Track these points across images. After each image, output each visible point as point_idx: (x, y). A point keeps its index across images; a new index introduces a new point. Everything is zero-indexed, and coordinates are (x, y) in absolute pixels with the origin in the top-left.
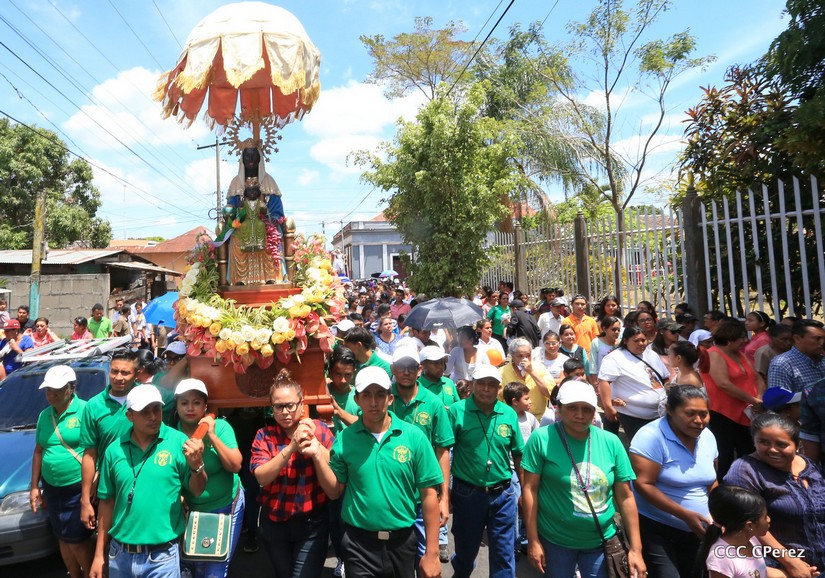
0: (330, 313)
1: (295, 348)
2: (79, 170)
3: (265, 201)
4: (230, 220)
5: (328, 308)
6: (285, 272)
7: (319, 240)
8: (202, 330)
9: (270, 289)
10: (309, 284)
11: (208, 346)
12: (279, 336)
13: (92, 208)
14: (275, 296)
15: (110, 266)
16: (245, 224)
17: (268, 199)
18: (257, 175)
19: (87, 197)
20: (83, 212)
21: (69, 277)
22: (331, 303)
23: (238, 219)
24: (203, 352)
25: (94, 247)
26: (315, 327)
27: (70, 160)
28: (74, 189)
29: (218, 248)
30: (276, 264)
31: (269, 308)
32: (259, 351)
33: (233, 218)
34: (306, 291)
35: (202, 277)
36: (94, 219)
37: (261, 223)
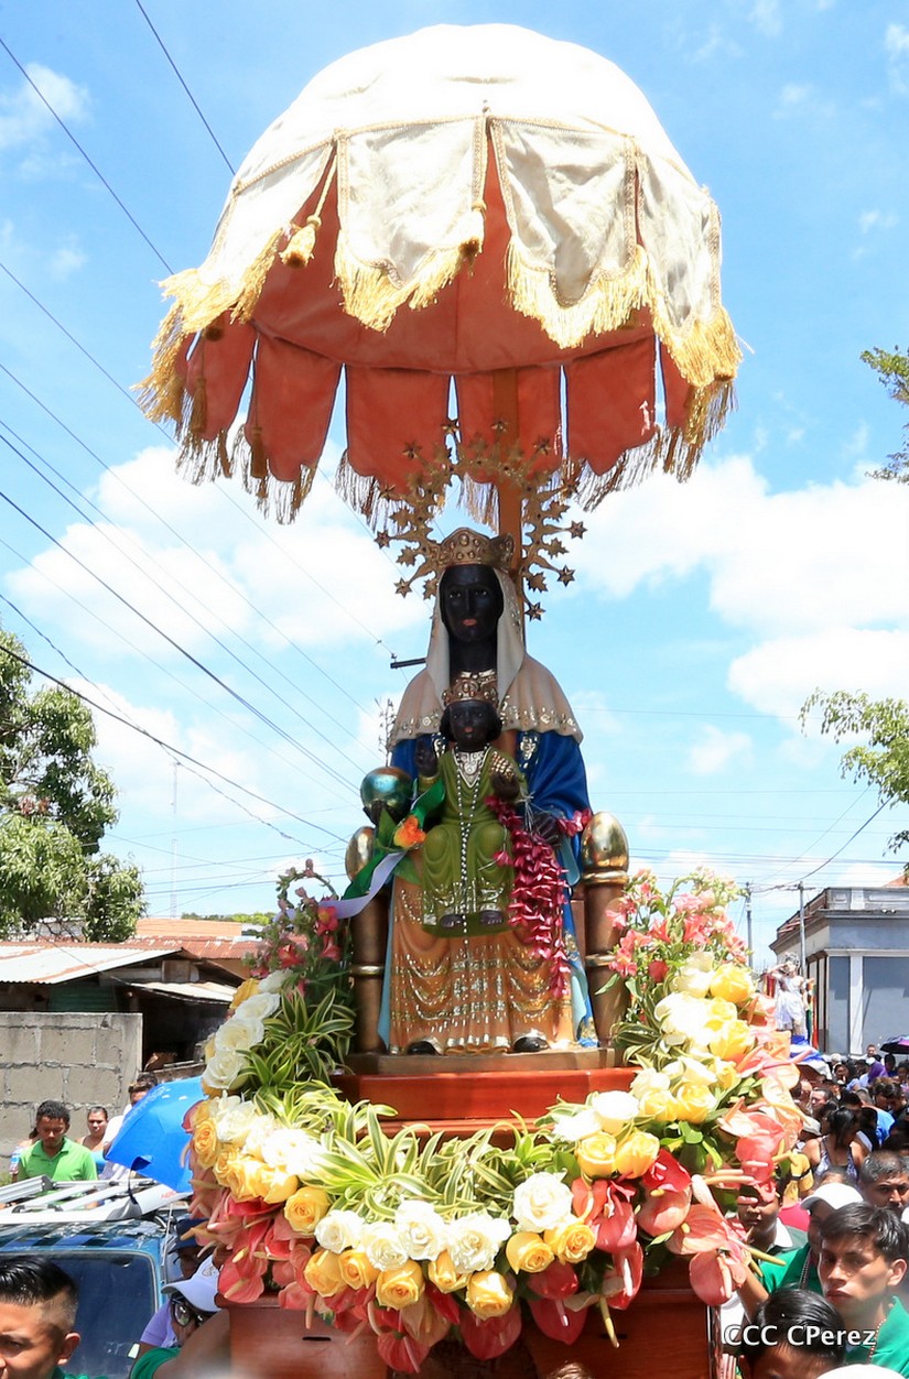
0: (736, 1164)
1: (598, 1286)
2: (57, 721)
3: (518, 756)
4: (385, 818)
5: (728, 1145)
6: (582, 1008)
7: (709, 895)
8: (266, 1213)
9: (522, 1068)
10: (663, 1053)
11: (286, 1271)
12: (536, 1244)
13: (89, 827)
14: (538, 1096)
15: (139, 992)
16: (437, 834)
17: (529, 748)
18: (492, 663)
19: (78, 797)
20: (66, 837)
21: (30, 1017)
22: (738, 1124)
23: (417, 817)
24: (271, 1290)
25: (95, 938)
26: (675, 1214)
27: (33, 692)
28: (42, 772)
29: (354, 922)
30: (555, 981)
31: (504, 1140)
32: (458, 1296)
33: (400, 814)
34: (647, 1076)
35: (288, 1020)
36: (96, 858)
37: (494, 832)
